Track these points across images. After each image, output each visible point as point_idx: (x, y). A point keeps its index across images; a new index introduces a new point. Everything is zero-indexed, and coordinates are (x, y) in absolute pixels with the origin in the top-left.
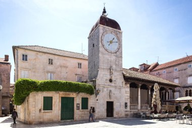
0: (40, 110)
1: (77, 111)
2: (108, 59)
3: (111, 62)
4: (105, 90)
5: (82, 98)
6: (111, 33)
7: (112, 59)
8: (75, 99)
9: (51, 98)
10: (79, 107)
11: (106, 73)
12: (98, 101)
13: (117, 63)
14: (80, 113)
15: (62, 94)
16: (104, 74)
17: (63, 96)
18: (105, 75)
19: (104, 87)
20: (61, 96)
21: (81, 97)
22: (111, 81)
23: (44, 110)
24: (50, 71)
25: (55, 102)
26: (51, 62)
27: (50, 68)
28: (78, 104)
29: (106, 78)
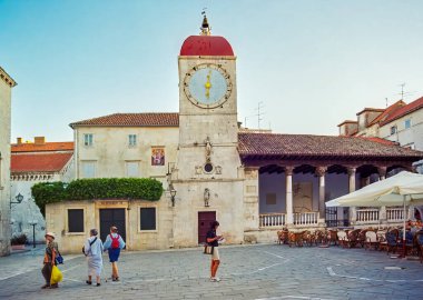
0: (63, 232)
5: (142, 209)
6: (208, 67)
7: (211, 121)
8: (126, 211)
9: (81, 212)
14: (137, 237)
15: (100, 204)
17: (103, 207)
18: (194, 159)
20: (98, 207)
21: (140, 207)
23: (70, 231)
25: (89, 218)
26: (132, 140)
27: (132, 152)
29: (196, 164)
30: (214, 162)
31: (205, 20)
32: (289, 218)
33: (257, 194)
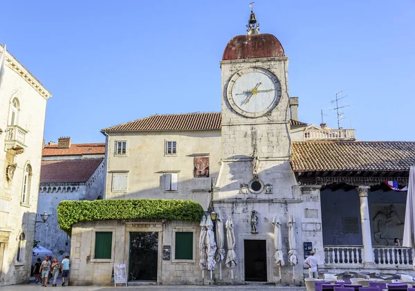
0: (88, 258)
1: (165, 263)
4: (240, 210)
5: (177, 233)
6: (254, 71)
7: (259, 132)
8: (160, 235)
9: (109, 235)
14: (171, 267)
15: (131, 226)
17: (134, 230)
18: (238, 176)
19: (236, 204)
20: (129, 229)
21: (175, 231)
25: (117, 242)
26: (173, 147)
27: (171, 162)
28: (165, 247)
29: (242, 180)
30: (264, 180)
31: (252, 15)
32: (368, 253)
33: (319, 220)
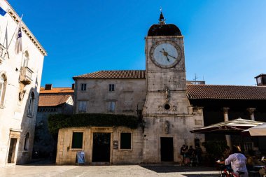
0: (68, 148)
1: (114, 151)
2: (161, 78)
3: (166, 80)
4: (158, 120)
5: (122, 134)
6: (165, 42)
7: (168, 76)
8: (112, 134)
9: (81, 134)
10: (117, 145)
11: (159, 97)
12: (146, 138)
13: (177, 80)
14: (118, 153)
15: (94, 129)
16: (155, 99)
17: (96, 131)
18: (157, 100)
19: (156, 117)
21: (120, 132)
22: (167, 107)
24: (111, 98)
26: (112, 88)
27: (111, 95)
28: (115, 142)
29: (159, 104)
30: (171, 103)
31: (161, 15)
